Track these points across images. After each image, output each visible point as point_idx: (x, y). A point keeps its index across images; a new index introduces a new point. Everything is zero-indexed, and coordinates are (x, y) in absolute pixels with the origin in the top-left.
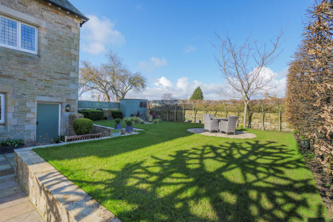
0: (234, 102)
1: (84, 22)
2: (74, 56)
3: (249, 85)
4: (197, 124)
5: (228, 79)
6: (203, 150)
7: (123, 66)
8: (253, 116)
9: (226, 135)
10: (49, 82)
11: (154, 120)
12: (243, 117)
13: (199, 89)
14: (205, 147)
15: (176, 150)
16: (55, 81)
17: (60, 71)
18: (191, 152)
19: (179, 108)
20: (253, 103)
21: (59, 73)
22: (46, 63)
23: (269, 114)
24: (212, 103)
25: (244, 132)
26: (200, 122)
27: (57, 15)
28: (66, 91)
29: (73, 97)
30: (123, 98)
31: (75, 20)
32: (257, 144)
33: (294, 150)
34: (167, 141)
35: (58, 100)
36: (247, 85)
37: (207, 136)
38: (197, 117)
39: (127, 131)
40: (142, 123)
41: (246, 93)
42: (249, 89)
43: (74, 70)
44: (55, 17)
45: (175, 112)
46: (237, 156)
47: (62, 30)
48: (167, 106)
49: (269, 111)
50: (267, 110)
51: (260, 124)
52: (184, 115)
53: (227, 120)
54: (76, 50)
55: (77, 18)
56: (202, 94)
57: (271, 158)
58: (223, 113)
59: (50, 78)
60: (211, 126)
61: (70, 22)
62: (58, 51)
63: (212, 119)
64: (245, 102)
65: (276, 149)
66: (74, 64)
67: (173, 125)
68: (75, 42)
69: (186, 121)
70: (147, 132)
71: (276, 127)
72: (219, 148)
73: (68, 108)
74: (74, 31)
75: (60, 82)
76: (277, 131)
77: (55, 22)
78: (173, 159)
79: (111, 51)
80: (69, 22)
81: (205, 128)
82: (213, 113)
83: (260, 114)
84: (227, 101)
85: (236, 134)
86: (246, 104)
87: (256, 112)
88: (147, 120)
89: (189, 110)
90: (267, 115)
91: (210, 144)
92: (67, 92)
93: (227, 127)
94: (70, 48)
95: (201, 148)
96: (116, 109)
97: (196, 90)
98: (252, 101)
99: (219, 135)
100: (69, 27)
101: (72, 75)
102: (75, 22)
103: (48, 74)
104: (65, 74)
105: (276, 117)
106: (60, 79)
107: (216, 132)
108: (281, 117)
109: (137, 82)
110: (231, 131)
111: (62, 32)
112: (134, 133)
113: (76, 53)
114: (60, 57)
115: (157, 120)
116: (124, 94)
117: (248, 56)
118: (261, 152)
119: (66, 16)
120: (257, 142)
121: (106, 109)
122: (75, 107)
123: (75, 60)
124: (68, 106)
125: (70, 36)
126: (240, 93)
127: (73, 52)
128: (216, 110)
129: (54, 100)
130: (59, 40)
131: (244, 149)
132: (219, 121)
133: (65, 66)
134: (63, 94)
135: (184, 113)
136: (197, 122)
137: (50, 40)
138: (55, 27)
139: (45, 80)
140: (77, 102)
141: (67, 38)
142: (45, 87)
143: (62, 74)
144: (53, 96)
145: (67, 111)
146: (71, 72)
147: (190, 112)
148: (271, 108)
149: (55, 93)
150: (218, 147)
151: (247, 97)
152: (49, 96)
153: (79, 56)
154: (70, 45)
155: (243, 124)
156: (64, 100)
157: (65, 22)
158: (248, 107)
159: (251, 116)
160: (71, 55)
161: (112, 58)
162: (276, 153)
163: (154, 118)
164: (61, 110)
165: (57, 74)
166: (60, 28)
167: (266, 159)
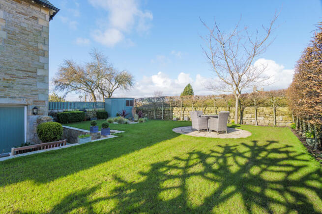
0: (224, 96)
1: (54, 14)
2: (42, 52)
3: (240, 77)
4: (185, 121)
5: (216, 72)
6: (188, 160)
7: (109, 64)
8: (245, 110)
9: (217, 133)
10: (10, 81)
11: (140, 119)
12: (234, 113)
13: (189, 86)
14: (191, 154)
15: (152, 162)
16: (18, 80)
17: (23, 69)
18: (170, 164)
19: (166, 105)
20: (244, 96)
21: (22, 71)
22: (5, 59)
23: (262, 108)
24: (200, 99)
25: (236, 129)
26: (189, 119)
27: (18, 5)
28: (32, 91)
29: (41, 98)
30: (109, 97)
31: (43, 11)
32: (255, 145)
33: (303, 154)
34: (145, 147)
35: (23, 102)
36: (238, 78)
37: (194, 137)
38: (185, 113)
39: (104, 134)
40: (127, 123)
41: (237, 86)
42: (240, 81)
43: (43, 68)
44: (17, 6)
45: (162, 109)
46: (234, 169)
47: (26, 21)
48: (154, 103)
49: (261, 104)
50: (259, 103)
51: (253, 119)
52: (172, 112)
53: (217, 117)
54: (44, 44)
55: (44, 8)
56: (192, 91)
57: (278, 168)
58: (213, 109)
59: (11, 77)
60: (199, 125)
61: (37, 13)
62: (21, 46)
63: (200, 117)
64: (236, 96)
65: (280, 152)
66: (42, 60)
67: (159, 124)
68: (43, 35)
69: (174, 119)
70: (125, 135)
71: (271, 122)
72: (209, 156)
73: (35, 111)
74: (41, 22)
75: (24, 81)
76: (272, 126)
77: (16, 12)
78: (143, 179)
79: (95, 49)
80: (34, 12)
81: (193, 127)
82: (202, 109)
83: (253, 108)
84: (217, 96)
85: (228, 132)
86: (237, 98)
87: (248, 106)
88: (132, 119)
89: (177, 107)
90: (260, 108)
91: (197, 149)
92: (34, 93)
93: (217, 125)
94: (37, 42)
95: (186, 157)
96: (101, 109)
97: (186, 87)
98: (243, 95)
99: (209, 135)
100: (36, 19)
101: (40, 72)
102: (42, 13)
103: (9, 72)
104: (30, 72)
105: (270, 110)
106: (25, 77)
107: (206, 130)
108: (275, 111)
109: (124, 80)
110: (222, 130)
111: (26, 23)
112: (110, 137)
113: (45, 48)
114: (24, 52)
115: (143, 119)
116: (110, 93)
117: (238, 46)
118: (264, 158)
119: (31, 6)
120: (255, 142)
121: (90, 110)
122: (45, 109)
123: (44, 56)
124: (35, 108)
125: (37, 28)
126: (231, 86)
127: (40, 46)
128: (206, 106)
129: (17, 102)
130: (23, 33)
131: (241, 155)
132: (208, 118)
133: (31, 62)
134: (29, 94)
135: (172, 110)
136: (186, 119)
137: (10, 32)
138: (17, 18)
139: (4, 79)
140: (47, 103)
141: (33, 32)
142: (4, 87)
143: (27, 71)
144: (15, 98)
145: (34, 114)
146: (38, 70)
147: (178, 109)
148: (264, 102)
149: (18, 95)
150: (208, 153)
151: (238, 91)
152: (10, 98)
153: (48, 51)
154: (37, 39)
155: (234, 120)
156: (30, 102)
157: (30, 12)
158: (239, 101)
159: (243, 110)
160: (38, 50)
161: (97, 57)
162: (283, 159)
163: (140, 117)
164: (27, 113)
165: (21, 72)
166: (23, 19)
167: (273, 171)
